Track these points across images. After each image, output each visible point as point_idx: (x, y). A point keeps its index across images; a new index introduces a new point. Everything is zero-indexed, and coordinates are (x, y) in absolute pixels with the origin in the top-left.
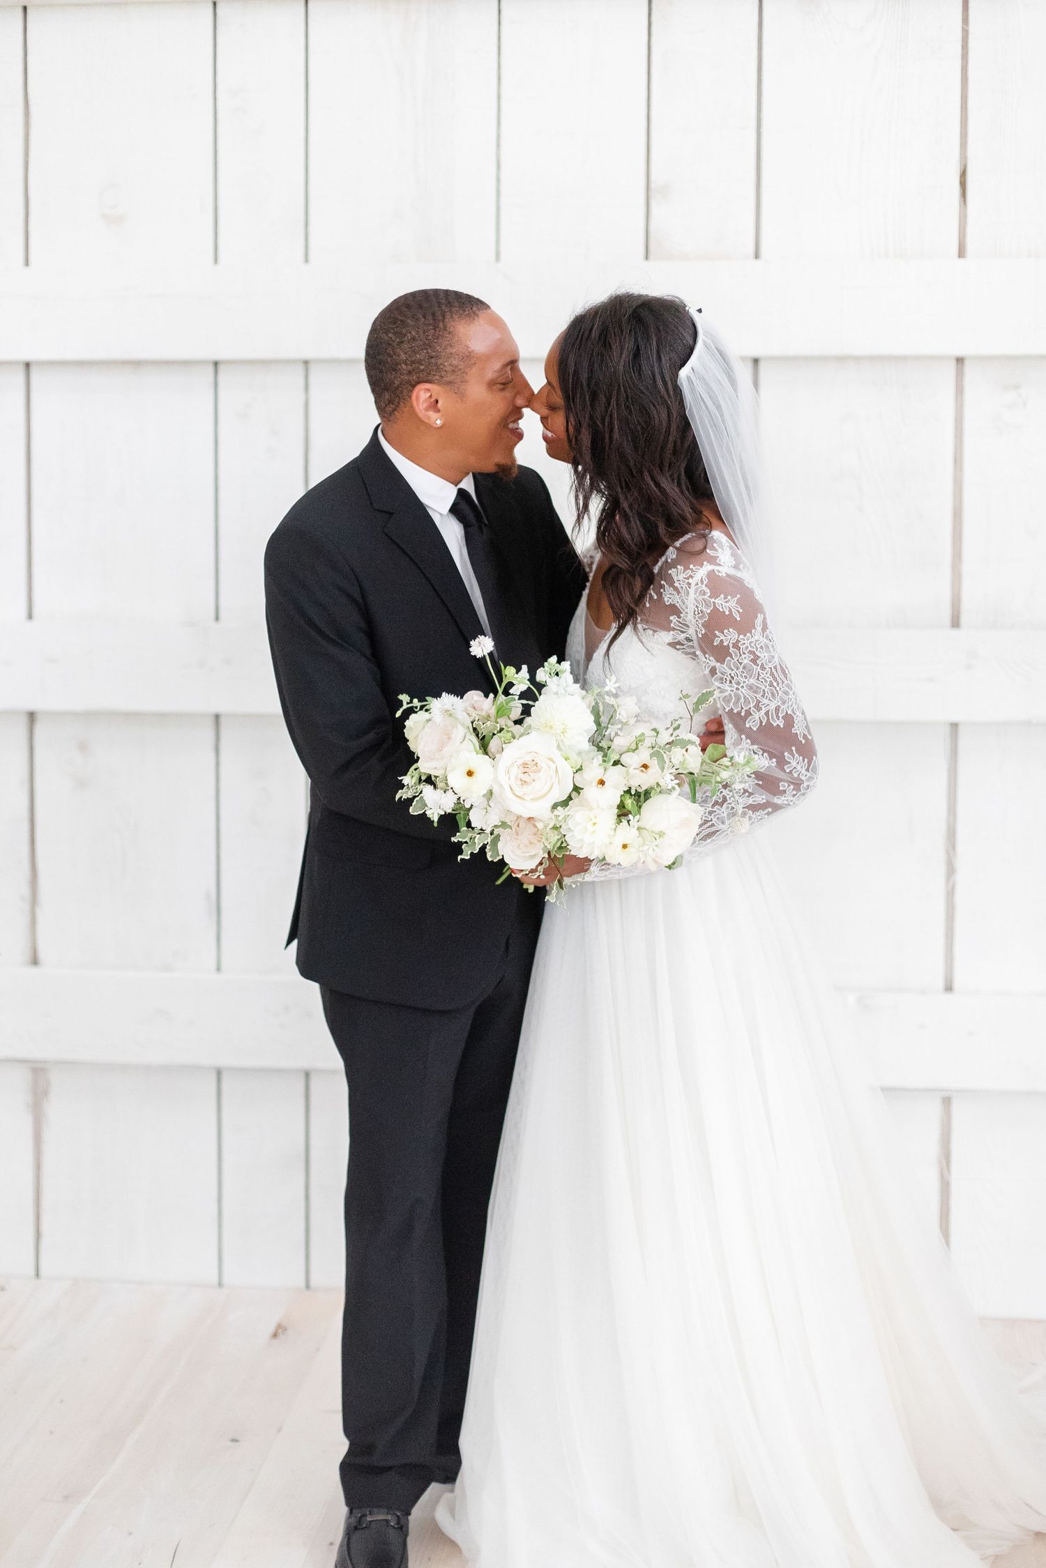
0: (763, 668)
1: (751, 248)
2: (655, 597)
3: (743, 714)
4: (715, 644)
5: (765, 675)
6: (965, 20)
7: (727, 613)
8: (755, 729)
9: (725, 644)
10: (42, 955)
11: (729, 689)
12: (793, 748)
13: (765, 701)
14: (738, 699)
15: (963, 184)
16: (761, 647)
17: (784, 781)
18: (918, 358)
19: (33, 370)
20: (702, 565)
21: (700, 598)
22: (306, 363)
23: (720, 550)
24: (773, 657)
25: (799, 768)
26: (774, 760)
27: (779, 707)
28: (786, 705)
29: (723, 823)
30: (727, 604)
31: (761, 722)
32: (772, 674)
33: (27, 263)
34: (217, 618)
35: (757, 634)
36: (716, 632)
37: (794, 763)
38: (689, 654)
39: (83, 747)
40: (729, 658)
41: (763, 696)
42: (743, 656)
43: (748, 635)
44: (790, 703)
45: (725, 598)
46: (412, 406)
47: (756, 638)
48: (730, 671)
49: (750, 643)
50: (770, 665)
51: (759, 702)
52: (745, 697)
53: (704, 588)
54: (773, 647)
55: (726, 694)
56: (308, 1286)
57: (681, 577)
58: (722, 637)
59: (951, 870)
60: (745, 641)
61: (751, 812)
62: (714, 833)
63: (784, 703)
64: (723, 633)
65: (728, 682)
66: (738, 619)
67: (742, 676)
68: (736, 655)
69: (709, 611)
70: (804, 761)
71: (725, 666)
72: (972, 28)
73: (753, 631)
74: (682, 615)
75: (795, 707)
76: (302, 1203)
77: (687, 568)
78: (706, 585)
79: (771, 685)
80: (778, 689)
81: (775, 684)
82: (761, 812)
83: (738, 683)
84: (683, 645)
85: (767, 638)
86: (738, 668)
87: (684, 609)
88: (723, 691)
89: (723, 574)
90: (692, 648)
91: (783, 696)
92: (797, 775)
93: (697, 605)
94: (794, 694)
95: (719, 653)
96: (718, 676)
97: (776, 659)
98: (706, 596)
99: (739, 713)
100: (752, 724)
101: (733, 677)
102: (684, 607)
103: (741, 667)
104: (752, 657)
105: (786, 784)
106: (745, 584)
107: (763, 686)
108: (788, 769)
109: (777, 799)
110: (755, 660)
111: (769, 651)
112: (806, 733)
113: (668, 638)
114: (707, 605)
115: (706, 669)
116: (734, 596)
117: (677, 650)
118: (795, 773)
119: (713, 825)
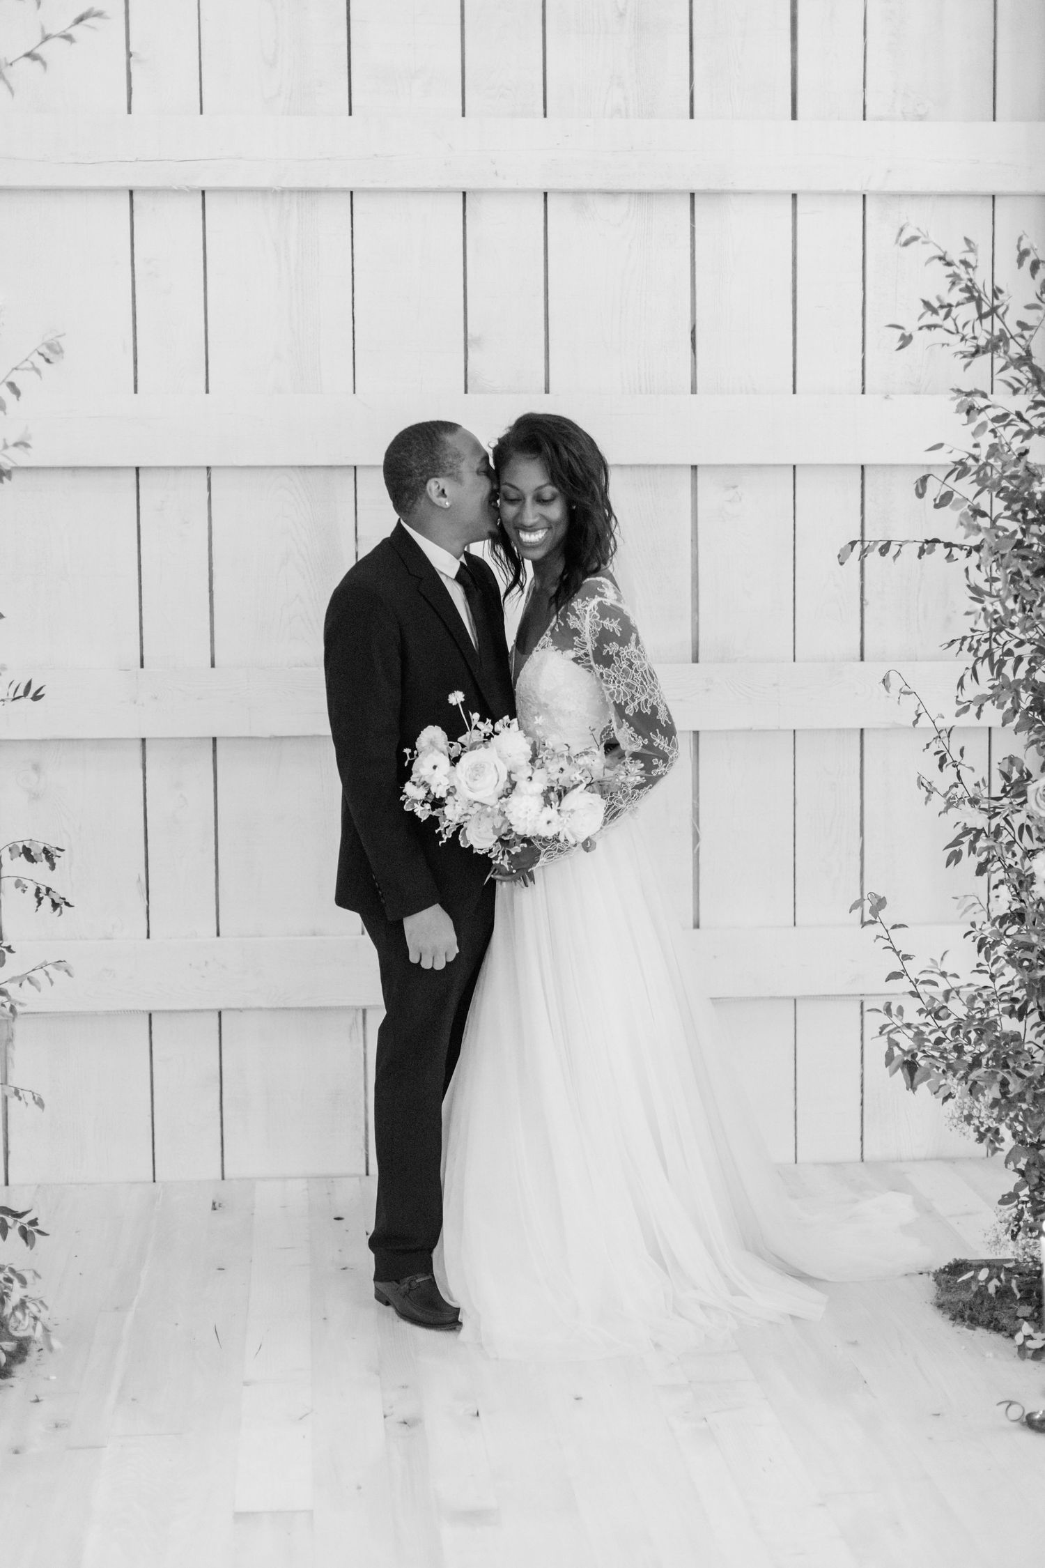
0: (636, 671)
1: (542, 385)
2: (563, 625)
3: (623, 704)
4: (604, 654)
5: (638, 676)
7: (611, 631)
8: (631, 715)
9: (610, 653)
11: (613, 687)
12: (658, 731)
13: (637, 695)
14: (619, 692)
15: (693, 339)
16: (635, 656)
17: (655, 756)
18: (664, 466)
20: (594, 598)
21: (593, 620)
22: (208, 468)
23: (606, 589)
24: (644, 664)
25: (662, 743)
26: (646, 740)
27: (647, 699)
28: (652, 699)
29: (621, 803)
30: (611, 625)
31: (635, 710)
32: (643, 676)
35: (632, 647)
36: (605, 645)
37: (658, 741)
38: (587, 667)
39: (36, 768)
40: (613, 664)
41: (636, 691)
42: (623, 662)
43: (626, 647)
44: (655, 698)
45: (610, 620)
46: (428, 495)
47: (631, 649)
48: (613, 674)
49: (628, 653)
50: (641, 670)
51: (633, 695)
52: (624, 692)
53: (596, 613)
54: (644, 657)
55: (611, 691)
56: (223, 1177)
57: (580, 607)
58: (609, 649)
60: (624, 652)
61: (637, 790)
62: (617, 812)
63: (651, 697)
64: (609, 645)
65: (611, 683)
66: (619, 635)
67: (621, 677)
68: (618, 662)
69: (599, 630)
70: (665, 739)
71: (610, 670)
73: (630, 644)
74: (581, 636)
75: (659, 701)
76: (218, 1114)
77: (584, 600)
78: (597, 611)
79: (642, 683)
80: (646, 687)
81: (645, 683)
82: (645, 789)
83: (619, 682)
84: (582, 659)
85: (639, 650)
86: (619, 672)
87: (582, 631)
88: (609, 689)
89: (609, 605)
90: (589, 661)
91: (651, 692)
92: (663, 750)
93: (591, 627)
94: (658, 692)
95: (606, 661)
96: (605, 678)
97: (646, 666)
98: (597, 619)
99: (620, 704)
100: (629, 711)
101: (615, 678)
102: (583, 629)
103: (621, 670)
104: (629, 663)
105: (656, 760)
106: (624, 612)
107: (637, 684)
108: (656, 745)
109: (654, 773)
110: (631, 665)
111: (641, 660)
112: (667, 720)
113: (571, 654)
114: (598, 626)
115: (598, 676)
116: (616, 619)
117: (579, 663)
118: (661, 749)
119: (615, 807)
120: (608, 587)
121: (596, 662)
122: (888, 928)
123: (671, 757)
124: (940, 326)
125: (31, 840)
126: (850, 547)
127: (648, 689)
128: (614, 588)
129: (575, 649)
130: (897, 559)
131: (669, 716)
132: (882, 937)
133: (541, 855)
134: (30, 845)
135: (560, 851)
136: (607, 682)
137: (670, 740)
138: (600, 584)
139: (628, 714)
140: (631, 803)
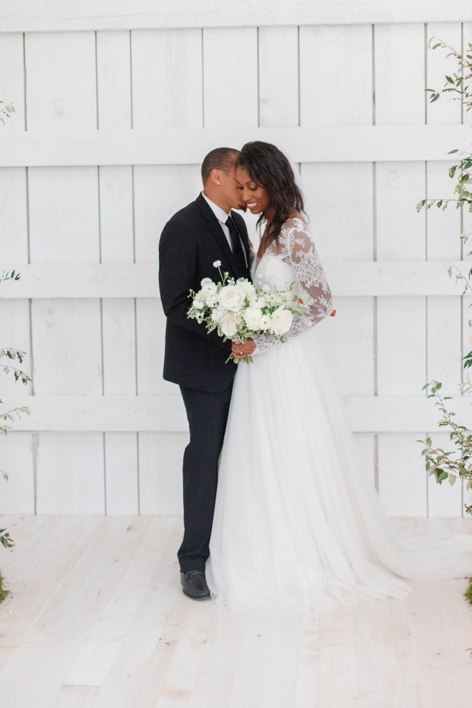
0: (312, 266)
1: (297, 122)
4: (296, 257)
5: (313, 268)
6: (373, 38)
7: (300, 245)
8: (309, 287)
9: (299, 256)
10: (36, 391)
11: (300, 273)
12: (322, 296)
13: (312, 277)
14: (303, 276)
15: (374, 98)
16: (312, 258)
17: (320, 308)
18: (359, 162)
19: (29, 170)
20: (292, 228)
21: (291, 239)
22: (133, 166)
23: (298, 224)
24: (316, 262)
25: (324, 302)
26: (316, 300)
27: (317, 280)
28: (320, 280)
29: (300, 328)
31: (311, 285)
32: (315, 268)
33: (26, 130)
34: (101, 262)
35: (310, 253)
36: (296, 252)
37: (322, 301)
38: (289, 263)
39: (50, 312)
40: (300, 262)
41: (311, 276)
42: (305, 261)
43: (307, 253)
44: (321, 279)
45: (299, 239)
47: (310, 254)
48: (301, 267)
49: (308, 256)
50: (315, 265)
51: (310, 278)
52: (306, 276)
53: (292, 236)
54: (316, 259)
55: (299, 275)
56: (139, 514)
57: (285, 233)
58: (298, 254)
59: (375, 351)
60: (306, 256)
63: (319, 279)
64: (298, 252)
65: (299, 271)
66: (304, 247)
67: (304, 268)
68: (303, 261)
69: (294, 244)
70: (326, 300)
71: (299, 265)
72: (376, 41)
73: (309, 252)
74: (285, 247)
75: (324, 281)
76: (137, 483)
77: (287, 229)
78: (293, 235)
79: (315, 272)
80: (317, 274)
81: (316, 272)
83: (303, 271)
84: (286, 260)
85: (314, 255)
86: (303, 265)
87: (286, 245)
88: (298, 274)
89: (299, 231)
90: (289, 260)
91: (319, 276)
92: (325, 305)
93: (290, 243)
94: (323, 276)
95: (297, 260)
96: (296, 269)
97: (317, 263)
98: (293, 239)
99: (303, 282)
100: (308, 285)
101: (301, 269)
102: (286, 244)
103: (304, 265)
104: (308, 261)
105: (320, 309)
106: (307, 236)
107: (312, 273)
108: (321, 303)
109: (319, 316)
110: (309, 262)
111: (315, 260)
112: (327, 291)
113: (281, 257)
114: (294, 242)
115: (293, 267)
116: (302, 239)
117: (285, 262)
118: (324, 305)
119: (297, 329)
120: (299, 223)
121: (293, 261)
122: (442, 398)
123: (328, 309)
124: (455, 90)
125: (11, 348)
126: (422, 203)
127: (318, 275)
128: (303, 223)
129: (282, 254)
130: (445, 209)
131: (328, 289)
132: (439, 403)
133: (256, 348)
134: (10, 350)
135: (266, 347)
136: (297, 270)
137: (328, 301)
138: (296, 221)
139: (307, 287)
140: (305, 329)
